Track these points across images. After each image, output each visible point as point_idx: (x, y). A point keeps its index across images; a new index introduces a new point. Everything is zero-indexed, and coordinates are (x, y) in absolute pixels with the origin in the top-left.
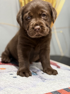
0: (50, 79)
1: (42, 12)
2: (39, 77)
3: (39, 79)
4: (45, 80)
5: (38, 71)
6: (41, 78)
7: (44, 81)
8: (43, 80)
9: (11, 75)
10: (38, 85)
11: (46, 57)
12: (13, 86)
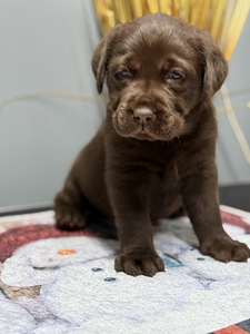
0: (229, 278)
1: (173, 63)
2: (189, 274)
3: (191, 280)
4: (213, 284)
5: (183, 250)
6: (195, 277)
7: (207, 287)
8: (206, 282)
9: (96, 273)
10: (190, 303)
11: (205, 203)
12: (111, 311)
